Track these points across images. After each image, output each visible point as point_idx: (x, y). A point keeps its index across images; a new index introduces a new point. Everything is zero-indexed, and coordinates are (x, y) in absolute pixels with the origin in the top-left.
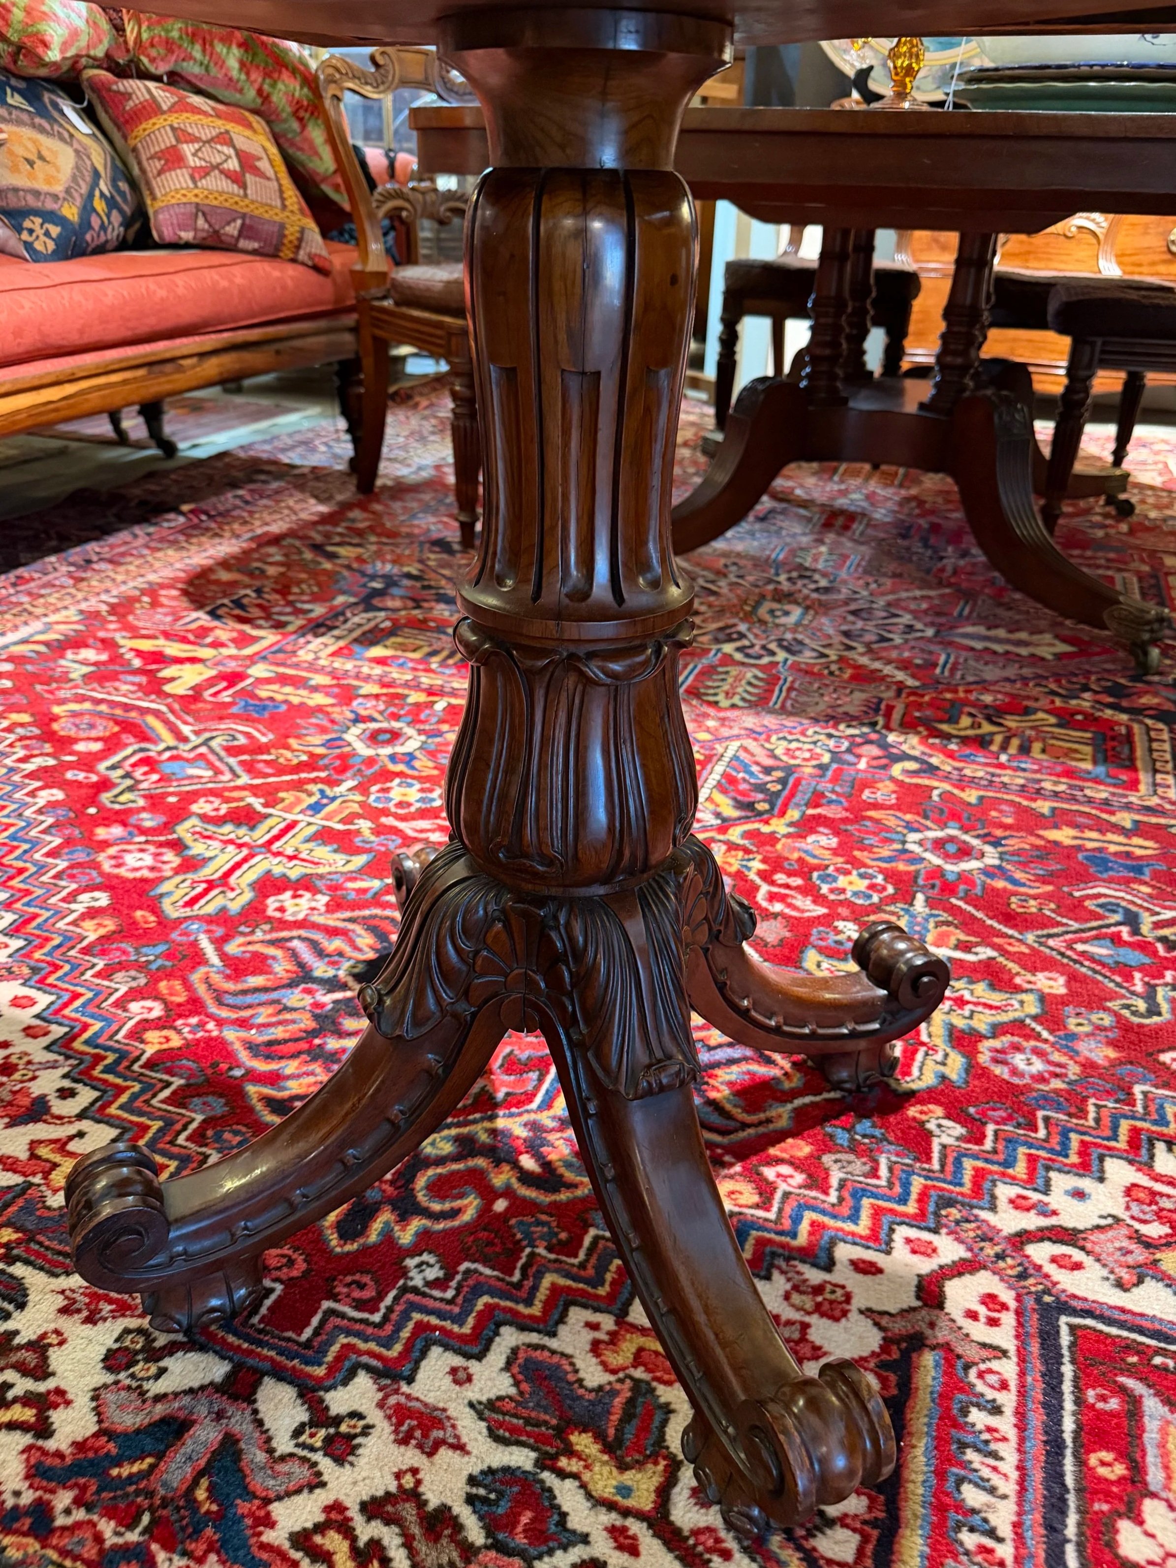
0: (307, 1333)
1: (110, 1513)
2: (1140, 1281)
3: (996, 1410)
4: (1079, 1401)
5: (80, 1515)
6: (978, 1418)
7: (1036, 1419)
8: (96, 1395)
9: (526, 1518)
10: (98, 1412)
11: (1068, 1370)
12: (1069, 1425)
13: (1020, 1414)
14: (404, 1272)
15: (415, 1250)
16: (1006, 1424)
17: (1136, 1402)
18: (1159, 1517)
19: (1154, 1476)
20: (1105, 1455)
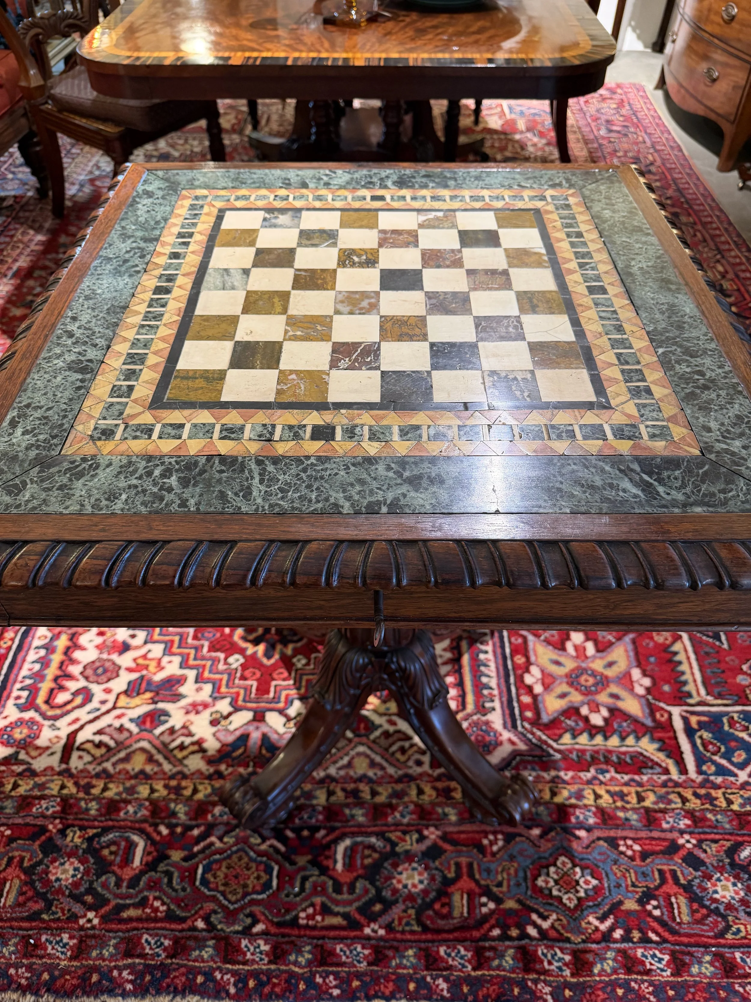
0: (272, 695)
1: (239, 765)
3: (486, 652)
4: (510, 642)
5: (230, 770)
6: (482, 656)
7: (499, 651)
8: (214, 735)
9: (362, 726)
10: (218, 739)
12: (508, 651)
13: (494, 652)
14: (293, 664)
15: (294, 656)
16: (490, 656)
17: (525, 639)
18: (534, 670)
19: (533, 659)
20: (519, 657)
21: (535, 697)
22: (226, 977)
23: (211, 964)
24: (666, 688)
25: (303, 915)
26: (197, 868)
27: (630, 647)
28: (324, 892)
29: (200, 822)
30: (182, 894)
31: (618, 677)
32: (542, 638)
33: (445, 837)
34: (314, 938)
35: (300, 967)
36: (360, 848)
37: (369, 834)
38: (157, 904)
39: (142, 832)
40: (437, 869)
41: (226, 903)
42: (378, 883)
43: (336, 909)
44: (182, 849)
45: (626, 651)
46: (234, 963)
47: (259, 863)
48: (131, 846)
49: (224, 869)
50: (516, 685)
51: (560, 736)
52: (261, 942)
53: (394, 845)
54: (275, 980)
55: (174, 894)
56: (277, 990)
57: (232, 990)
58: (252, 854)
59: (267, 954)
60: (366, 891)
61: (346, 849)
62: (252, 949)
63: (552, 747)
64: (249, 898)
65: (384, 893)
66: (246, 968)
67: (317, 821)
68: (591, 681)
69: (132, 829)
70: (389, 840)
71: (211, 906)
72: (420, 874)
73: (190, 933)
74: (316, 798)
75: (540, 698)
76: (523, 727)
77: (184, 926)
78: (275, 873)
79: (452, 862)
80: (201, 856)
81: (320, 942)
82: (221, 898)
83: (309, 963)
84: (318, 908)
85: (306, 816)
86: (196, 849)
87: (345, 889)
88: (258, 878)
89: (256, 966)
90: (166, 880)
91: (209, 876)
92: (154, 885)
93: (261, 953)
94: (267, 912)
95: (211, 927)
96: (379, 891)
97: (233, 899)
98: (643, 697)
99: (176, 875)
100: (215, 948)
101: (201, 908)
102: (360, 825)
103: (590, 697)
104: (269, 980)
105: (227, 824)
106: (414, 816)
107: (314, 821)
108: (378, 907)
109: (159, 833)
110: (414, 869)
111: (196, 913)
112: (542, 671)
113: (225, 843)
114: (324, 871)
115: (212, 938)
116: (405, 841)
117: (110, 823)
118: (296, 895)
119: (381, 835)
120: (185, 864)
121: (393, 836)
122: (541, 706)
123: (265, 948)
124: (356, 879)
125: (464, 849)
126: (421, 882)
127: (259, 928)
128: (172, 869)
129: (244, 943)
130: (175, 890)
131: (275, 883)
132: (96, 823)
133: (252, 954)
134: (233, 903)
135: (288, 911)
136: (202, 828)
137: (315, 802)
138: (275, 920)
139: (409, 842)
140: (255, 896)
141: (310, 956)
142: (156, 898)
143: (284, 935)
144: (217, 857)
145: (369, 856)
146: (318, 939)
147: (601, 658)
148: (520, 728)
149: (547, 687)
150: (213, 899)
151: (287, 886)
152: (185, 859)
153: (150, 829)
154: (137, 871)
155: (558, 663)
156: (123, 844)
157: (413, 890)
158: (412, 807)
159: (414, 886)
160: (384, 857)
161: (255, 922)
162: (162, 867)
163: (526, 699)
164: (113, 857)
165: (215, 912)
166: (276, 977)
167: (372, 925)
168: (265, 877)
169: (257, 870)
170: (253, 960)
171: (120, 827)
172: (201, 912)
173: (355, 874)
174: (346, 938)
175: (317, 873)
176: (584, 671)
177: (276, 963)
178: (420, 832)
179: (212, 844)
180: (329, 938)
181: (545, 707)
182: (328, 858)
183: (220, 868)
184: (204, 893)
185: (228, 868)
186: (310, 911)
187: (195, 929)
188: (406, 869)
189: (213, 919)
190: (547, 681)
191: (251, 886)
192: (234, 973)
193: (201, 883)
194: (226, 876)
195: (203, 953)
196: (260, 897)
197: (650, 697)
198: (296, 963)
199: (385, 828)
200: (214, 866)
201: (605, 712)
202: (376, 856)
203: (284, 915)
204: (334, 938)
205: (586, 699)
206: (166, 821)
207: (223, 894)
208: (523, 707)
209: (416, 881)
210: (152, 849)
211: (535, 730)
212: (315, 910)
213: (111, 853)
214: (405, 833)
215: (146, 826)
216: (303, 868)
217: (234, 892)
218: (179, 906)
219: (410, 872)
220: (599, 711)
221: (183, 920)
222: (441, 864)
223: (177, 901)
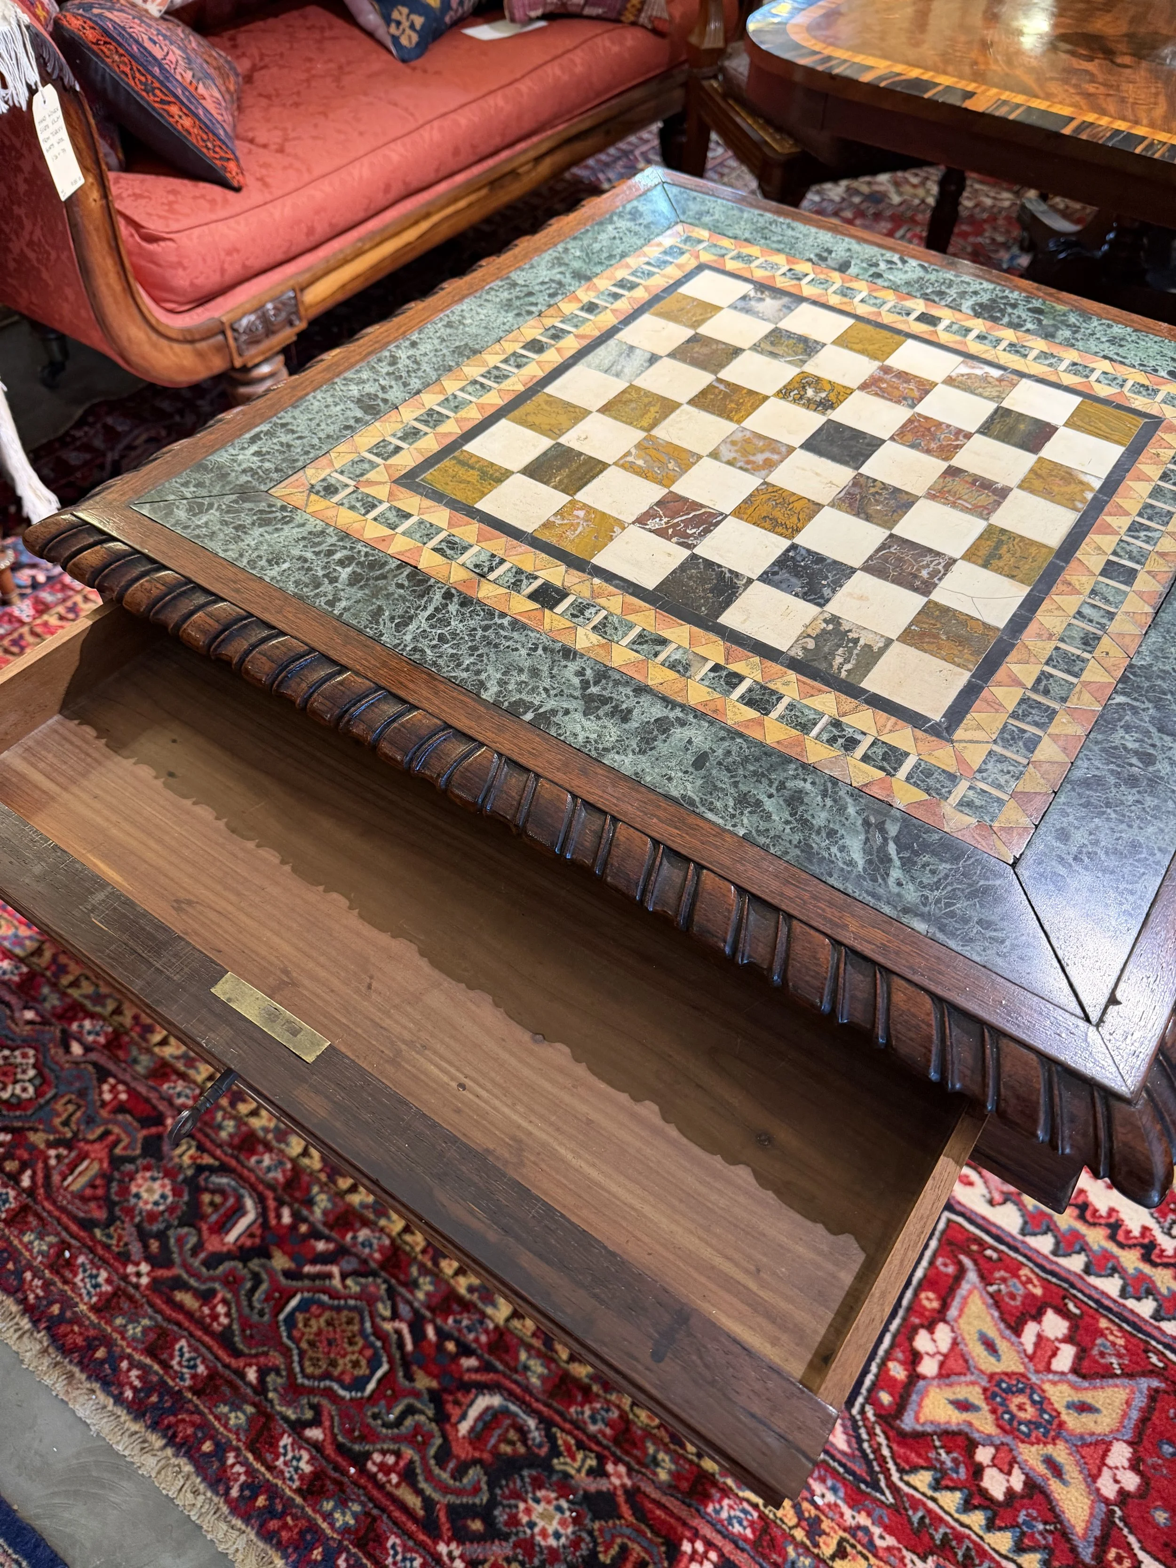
2: (1004, 1203)
4: (932, 1263)
11: (934, 1244)
17: (962, 1271)
18: (943, 1333)
19: (952, 1313)
20: (931, 1295)
21: (914, 1377)
22: (238, 1469)
23: (232, 1437)
24: (1161, 1517)
25: (377, 1457)
26: (293, 1296)
27: (1140, 1401)
28: (421, 1448)
29: (334, 1234)
30: (255, 1318)
31: (1082, 1437)
32: (991, 1289)
33: (633, 1495)
34: (371, 1499)
35: (332, 1525)
36: (508, 1422)
37: (532, 1412)
38: (221, 1309)
39: (261, 1200)
40: (590, 1533)
41: (297, 1369)
42: (498, 1491)
43: (423, 1485)
44: (292, 1257)
45: (1128, 1403)
46: (259, 1457)
47: (369, 1345)
48: (239, 1210)
49: (322, 1321)
50: (894, 1337)
51: (915, 1469)
52: (306, 1456)
53: (555, 1452)
54: (289, 1520)
55: (246, 1311)
56: (284, 1534)
57: (234, 1493)
58: (368, 1325)
59: (302, 1478)
60: (476, 1490)
61: (488, 1409)
62: (290, 1456)
63: (888, 1477)
64: (328, 1383)
65: (496, 1513)
66: (268, 1476)
67: (477, 1340)
68: (1030, 1413)
69: (253, 1188)
70: (551, 1439)
71: (277, 1359)
72: (563, 1523)
73: (233, 1377)
74: (494, 1305)
75: (921, 1383)
76: (862, 1412)
77: (234, 1363)
78: (379, 1373)
79: (619, 1541)
80: (307, 1283)
81: (375, 1512)
82: (296, 1358)
83: (346, 1530)
84: (402, 1464)
85: (465, 1322)
86: (307, 1269)
87: (451, 1465)
88: (356, 1364)
89: (280, 1483)
90: (248, 1285)
91: (300, 1317)
92: (231, 1282)
93: (297, 1469)
94: (336, 1419)
95: (261, 1388)
96: (493, 1503)
97: (309, 1370)
98: (1106, 1501)
99: (264, 1286)
100: (250, 1420)
101: (265, 1354)
102: (527, 1389)
103: (1008, 1439)
104: (282, 1515)
105: (364, 1262)
106: (608, 1431)
107: (471, 1336)
108: (477, 1525)
109: (279, 1217)
110: (559, 1509)
111: (256, 1356)
112: (955, 1343)
113: (345, 1287)
114: (442, 1418)
115: (254, 1404)
116: (574, 1459)
117: (233, 1163)
118: (385, 1425)
119: (546, 1424)
120: (283, 1280)
121: (562, 1438)
122: (914, 1397)
123: (307, 1468)
124: (475, 1462)
125: (649, 1535)
126: (557, 1535)
127: (316, 1434)
128: (264, 1276)
129: (286, 1440)
130: (251, 1307)
131: (371, 1386)
132: (218, 1152)
133: (286, 1463)
134: (305, 1376)
135: (363, 1438)
136: (331, 1246)
137: (489, 1310)
138: (340, 1438)
139: (577, 1465)
140: (336, 1386)
141: (352, 1522)
142: (224, 1301)
143: (337, 1468)
144: (325, 1298)
145: (512, 1443)
146: (376, 1506)
147: (1074, 1387)
148: (855, 1411)
149: (945, 1374)
150: (286, 1352)
151: (383, 1402)
152: (287, 1274)
153: (271, 1204)
154: (225, 1249)
155: (990, 1346)
156: (231, 1201)
157: (538, 1538)
158: (615, 1414)
159: (544, 1534)
160: (531, 1460)
161: (315, 1422)
162: (255, 1264)
163: (897, 1371)
164: (209, 1210)
165: (278, 1373)
166: (295, 1518)
167: (453, 1546)
168: (363, 1370)
169: (360, 1352)
170: (282, 1472)
171: (241, 1177)
172: (262, 1360)
173: (477, 1454)
174: (411, 1536)
175: (430, 1413)
176: (1029, 1389)
177: (305, 1499)
178: (602, 1460)
179: (330, 1276)
180: (390, 1517)
181: (920, 1405)
182: (457, 1403)
183: (318, 1317)
184: (281, 1337)
185: (329, 1323)
186: (391, 1460)
187: (242, 1376)
188: (549, 1502)
189: (271, 1378)
190: (951, 1363)
191: (340, 1369)
192: (250, 1472)
193: (285, 1320)
194: (319, 1333)
195: (232, 1415)
196: (342, 1392)
197: (1119, 1513)
198: (328, 1516)
199: (557, 1418)
200: (314, 1309)
201: (1017, 1481)
202: (522, 1450)
203: (354, 1440)
204: (395, 1523)
205: (1001, 1438)
206: (296, 1206)
207: (302, 1354)
208: (883, 1380)
209: (550, 1530)
210: (258, 1232)
211: (878, 1430)
212: (397, 1463)
213: (212, 1203)
214: (580, 1446)
215: (270, 1195)
216: (417, 1394)
217: (315, 1362)
218: (243, 1331)
219: (551, 1508)
220: (1009, 1473)
221: (237, 1354)
222: (601, 1530)
223: (245, 1324)
